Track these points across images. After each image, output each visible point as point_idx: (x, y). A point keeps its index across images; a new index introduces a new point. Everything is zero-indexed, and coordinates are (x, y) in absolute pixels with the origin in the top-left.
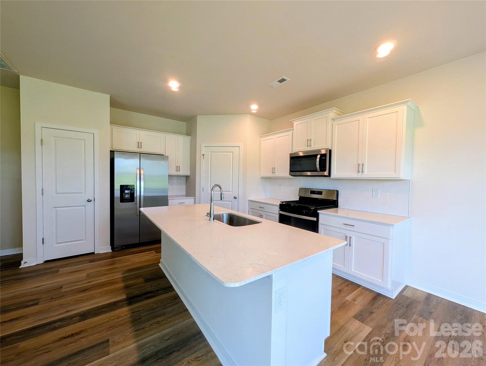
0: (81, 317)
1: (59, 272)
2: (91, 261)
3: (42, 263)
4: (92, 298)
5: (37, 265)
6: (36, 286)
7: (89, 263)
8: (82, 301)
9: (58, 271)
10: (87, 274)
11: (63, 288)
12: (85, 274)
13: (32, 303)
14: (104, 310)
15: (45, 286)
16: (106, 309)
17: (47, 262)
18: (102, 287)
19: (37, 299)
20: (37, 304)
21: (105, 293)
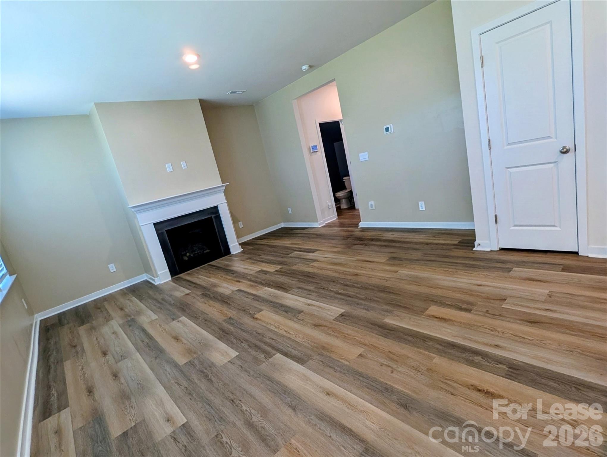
0: (510, 370)
1: (511, 272)
2: (566, 269)
3: (497, 250)
4: (540, 344)
5: (491, 251)
6: (479, 283)
7: (561, 271)
8: (522, 340)
9: (509, 270)
10: (550, 292)
11: (506, 301)
12: (547, 292)
13: (465, 307)
14: (551, 383)
15: (487, 288)
16: (555, 385)
17: (503, 250)
18: (568, 331)
19: (472, 304)
20: (469, 311)
21: (569, 349)
